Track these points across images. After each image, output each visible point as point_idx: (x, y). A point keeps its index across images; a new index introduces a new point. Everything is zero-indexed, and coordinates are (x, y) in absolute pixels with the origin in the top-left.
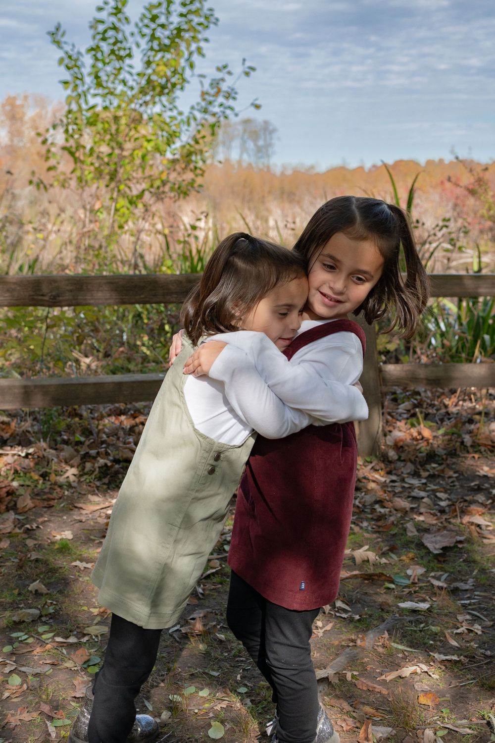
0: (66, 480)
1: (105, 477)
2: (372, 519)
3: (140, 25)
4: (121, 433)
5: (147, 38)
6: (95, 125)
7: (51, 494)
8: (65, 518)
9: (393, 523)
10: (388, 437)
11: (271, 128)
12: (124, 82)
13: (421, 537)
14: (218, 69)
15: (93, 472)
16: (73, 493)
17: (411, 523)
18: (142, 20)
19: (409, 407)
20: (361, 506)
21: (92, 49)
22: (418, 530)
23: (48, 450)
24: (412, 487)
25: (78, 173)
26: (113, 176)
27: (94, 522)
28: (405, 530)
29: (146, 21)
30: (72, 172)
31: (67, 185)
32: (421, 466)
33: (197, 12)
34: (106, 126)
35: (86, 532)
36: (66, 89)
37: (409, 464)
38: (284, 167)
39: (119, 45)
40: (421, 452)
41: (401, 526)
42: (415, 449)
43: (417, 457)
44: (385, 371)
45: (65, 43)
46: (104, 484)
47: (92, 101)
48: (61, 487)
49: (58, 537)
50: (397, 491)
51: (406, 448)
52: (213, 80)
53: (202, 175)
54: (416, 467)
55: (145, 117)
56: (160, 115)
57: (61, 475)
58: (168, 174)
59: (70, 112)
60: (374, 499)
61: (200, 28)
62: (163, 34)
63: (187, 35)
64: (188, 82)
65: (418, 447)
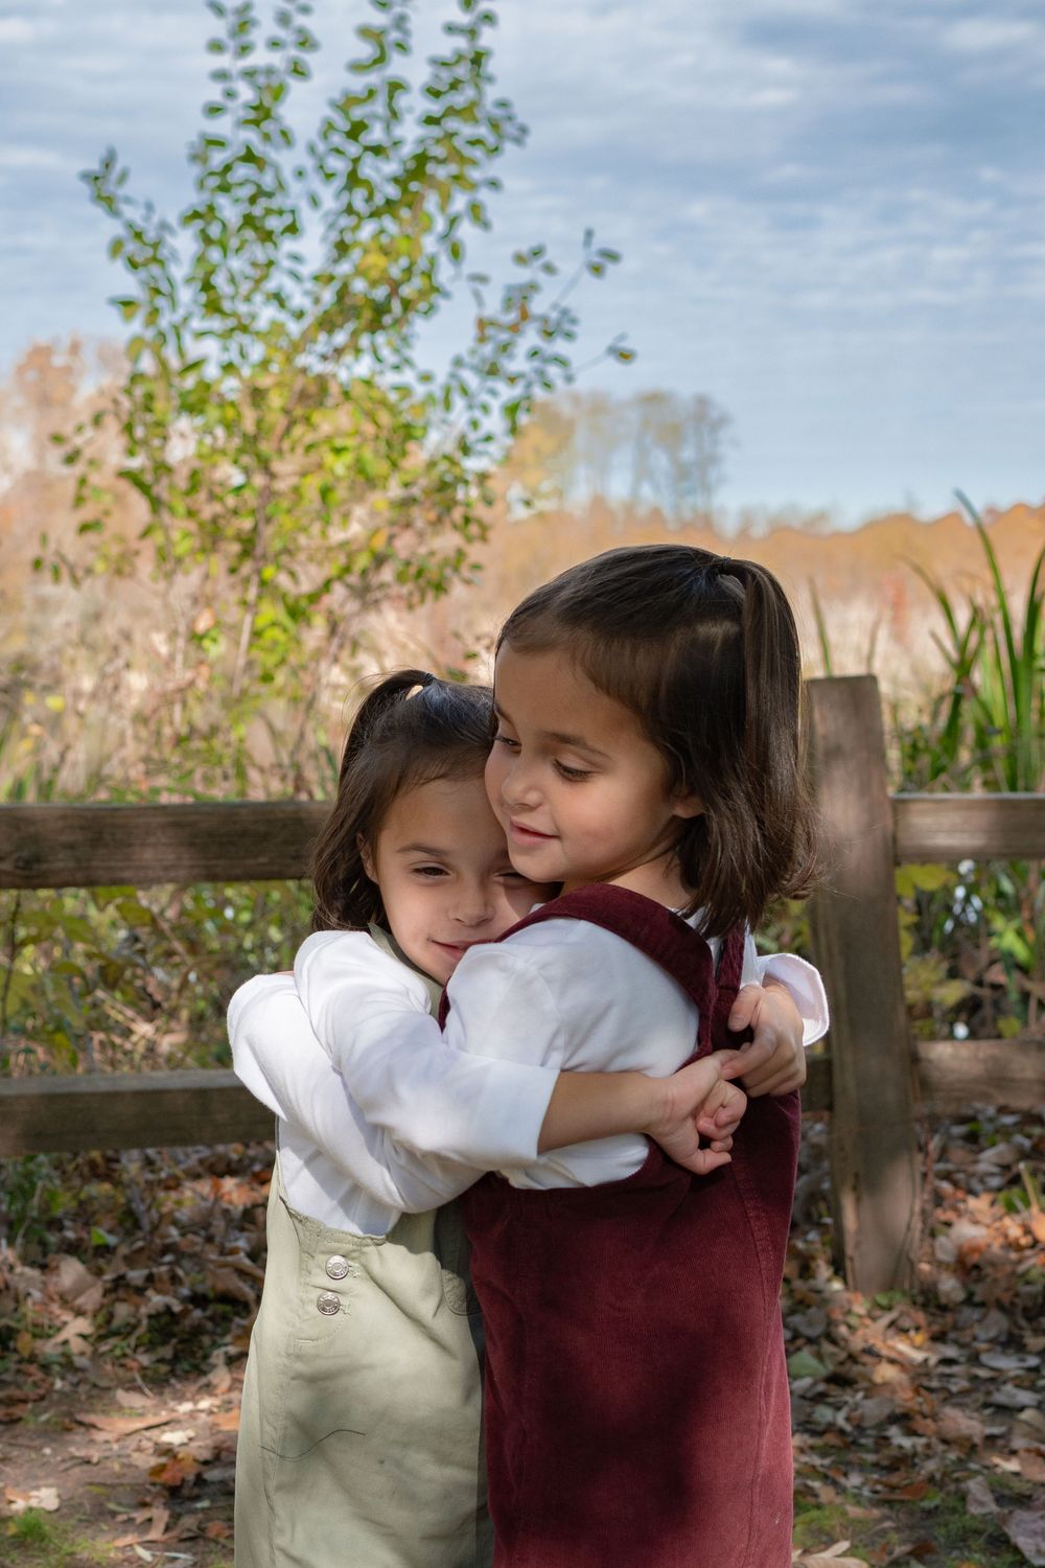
0: (60, 1349)
1: (164, 1343)
2: (876, 1465)
3: (321, 147)
4: (219, 1224)
5: (339, 182)
6: (201, 412)
7: (19, 1386)
8: (47, 1451)
9: (931, 1479)
10: (942, 1239)
11: (714, 414)
12: (278, 298)
13: (1004, 1520)
14: (520, 259)
15: (134, 1327)
16: (77, 1385)
17: (980, 1478)
18: (325, 136)
19: (1008, 1158)
20: (848, 1428)
21: (196, 215)
22: (1000, 1500)
23: (19, 1269)
24: (997, 1379)
25: (158, 538)
26: (249, 546)
27: (123, 1465)
28: (963, 1497)
29: (337, 139)
30: (146, 534)
31: (127, 569)
32: (1030, 1319)
33: (468, 112)
34: (230, 413)
35: (96, 1490)
36: (128, 317)
37: (995, 1316)
38: (747, 519)
39: (263, 203)
40: (1028, 1283)
41: (952, 1487)
42: (1013, 1273)
43: (1017, 1295)
44: (930, 1061)
45: (128, 200)
46: (161, 1361)
47: (194, 349)
48: (45, 1368)
49: (20, 1505)
50: (954, 1389)
51: (989, 1270)
52: (510, 288)
53: (484, 539)
54: (1015, 1323)
55: (334, 389)
56: (368, 383)
57: (49, 1337)
58: (391, 538)
59: (136, 378)
60: (887, 1411)
61: (477, 153)
62: (378, 170)
63: (441, 172)
64: (446, 295)
65: (1021, 1268)
